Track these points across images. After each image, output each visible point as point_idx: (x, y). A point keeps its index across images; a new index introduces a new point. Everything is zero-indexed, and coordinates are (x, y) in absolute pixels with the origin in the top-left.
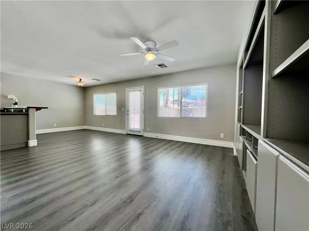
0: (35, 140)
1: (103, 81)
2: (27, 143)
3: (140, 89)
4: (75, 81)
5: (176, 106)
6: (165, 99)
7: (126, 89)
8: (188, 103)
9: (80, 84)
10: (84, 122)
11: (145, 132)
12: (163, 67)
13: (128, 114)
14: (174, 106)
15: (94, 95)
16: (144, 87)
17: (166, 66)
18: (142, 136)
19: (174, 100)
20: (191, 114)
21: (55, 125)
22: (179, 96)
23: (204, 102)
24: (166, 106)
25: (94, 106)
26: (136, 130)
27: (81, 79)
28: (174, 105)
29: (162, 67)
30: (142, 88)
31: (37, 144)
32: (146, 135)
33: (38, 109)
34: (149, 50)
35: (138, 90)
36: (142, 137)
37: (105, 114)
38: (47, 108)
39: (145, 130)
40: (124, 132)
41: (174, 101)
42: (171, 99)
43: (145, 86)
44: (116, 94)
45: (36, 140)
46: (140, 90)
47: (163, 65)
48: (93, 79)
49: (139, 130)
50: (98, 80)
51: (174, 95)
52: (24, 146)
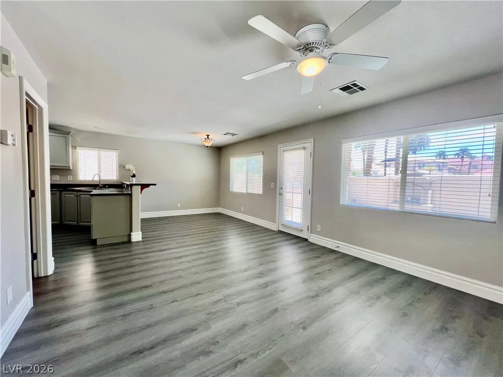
0: (139, 232)
1: (241, 135)
2: (129, 236)
3: (305, 145)
4: (200, 138)
5: (391, 170)
6: (366, 156)
7: (279, 146)
8: (422, 165)
9: (207, 144)
10: (217, 202)
11: (311, 233)
12: (356, 91)
13: (281, 194)
14: (385, 170)
15: (231, 160)
16: (312, 141)
17: (362, 89)
18: (307, 240)
19: (387, 157)
20: (430, 192)
21: (179, 205)
22: (399, 151)
23: (465, 160)
24: (367, 172)
25: (231, 178)
26: (294, 226)
27: (208, 136)
28: (387, 169)
29: (351, 93)
30: (309, 145)
31: (142, 238)
32: (314, 239)
33: (144, 186)
34: (307, 48)
35: (300, 149)
36: (306, 243)
37: (245, 192)
38: (155, 185)
39: (311, 229)
40: (274, 227)
41: (385, 161)
42: (379, 156)
43: (314, 139)
44: (262, 156)
45: (141, 233)
46: (304, 148)
47: (355, 85)
48: (225, 133)
49: (300, 227)
50: (233, 135)
51: (386, 149)
52: (126, 240)
